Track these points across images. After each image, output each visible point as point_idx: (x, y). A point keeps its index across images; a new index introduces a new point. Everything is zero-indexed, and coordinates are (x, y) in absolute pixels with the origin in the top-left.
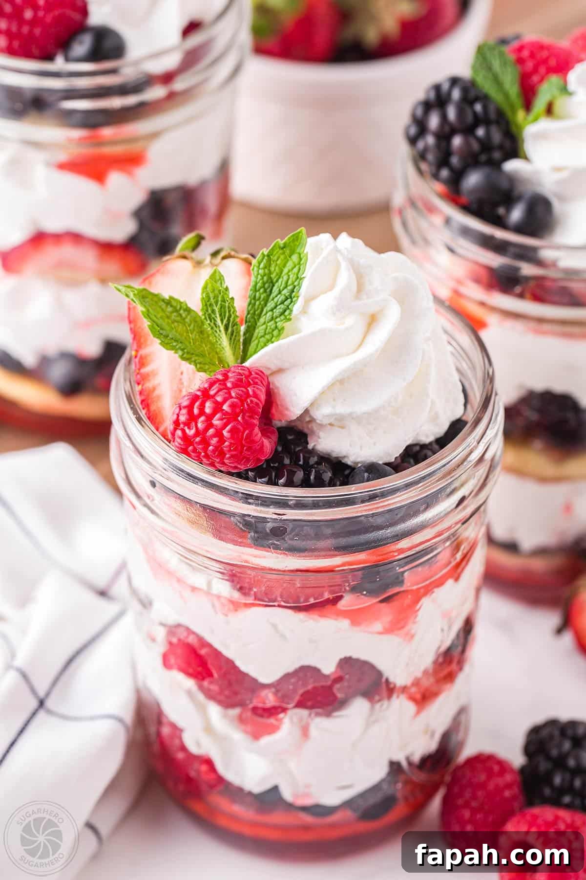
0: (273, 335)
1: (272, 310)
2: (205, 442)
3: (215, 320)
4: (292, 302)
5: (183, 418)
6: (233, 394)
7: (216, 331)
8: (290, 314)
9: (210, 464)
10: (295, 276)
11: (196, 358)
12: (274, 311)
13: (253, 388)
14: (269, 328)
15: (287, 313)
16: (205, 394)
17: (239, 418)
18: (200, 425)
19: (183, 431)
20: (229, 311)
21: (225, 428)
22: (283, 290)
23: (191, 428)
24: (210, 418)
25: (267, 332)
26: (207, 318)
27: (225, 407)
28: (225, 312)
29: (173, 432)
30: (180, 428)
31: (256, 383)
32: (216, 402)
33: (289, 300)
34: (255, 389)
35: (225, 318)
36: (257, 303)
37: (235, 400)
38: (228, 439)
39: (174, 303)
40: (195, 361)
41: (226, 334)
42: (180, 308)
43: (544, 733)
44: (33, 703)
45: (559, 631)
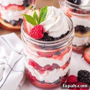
0: (43, 20)
2: (34, 35)
5: (31, 32)
8: (45, 17)
9: (35, 38)
10: (46, 12)
16: (34, 29)
20: (37, 17)
22: (44, 14)
24: (35, 32)
26: (34, 18)
34: (41, 28)
36: (41, 16)
37: (38, 30)
38: (37, 35)
41: (37, 20)
43: (80, 72)
44: (11, 69)
45: (82, 57)
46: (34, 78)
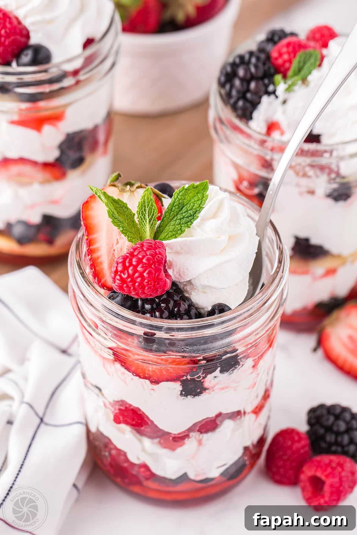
0: (177, 232)
1: (180, 219)
2: (134, 281)
3: (145, 215)
4: (193, 218)
5: (120, 269)
6: (148, 254)
7: (143, 221)
8: (191, 225)
9: (136, 294)
10: (198, 205)
11: (130, 234)
12: (182, 220)
13: (158, 250)
14: (176, 228)
15: (189, 224)
16: (132, 254)
17: (153, 266)
18: (130, 271)
19: (120, 276)
20: (154, 212)
21: (145, 272)
22: (189, 210)
23: (125, 274)
24: (135, 267)
25: (174, 230)
26: (141, 213)
27: (144, 261)
28: (151, 212)
29: (114, 277)
30: (118, 274)
31: (160, 248)
32: (139, 258)
33: (192, 217)
34: (160, 250)
35: (150, 215)
36: (172, 213)
37: (150, 256)
38: (147, 278)
39: (120, 203)
40: (128, 236)
41: (149, 224)
42: (123, 207)
43: (318, 413)
44: (38, 421)
45: (315, 350)
46: (142, 470)
